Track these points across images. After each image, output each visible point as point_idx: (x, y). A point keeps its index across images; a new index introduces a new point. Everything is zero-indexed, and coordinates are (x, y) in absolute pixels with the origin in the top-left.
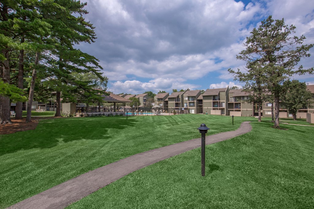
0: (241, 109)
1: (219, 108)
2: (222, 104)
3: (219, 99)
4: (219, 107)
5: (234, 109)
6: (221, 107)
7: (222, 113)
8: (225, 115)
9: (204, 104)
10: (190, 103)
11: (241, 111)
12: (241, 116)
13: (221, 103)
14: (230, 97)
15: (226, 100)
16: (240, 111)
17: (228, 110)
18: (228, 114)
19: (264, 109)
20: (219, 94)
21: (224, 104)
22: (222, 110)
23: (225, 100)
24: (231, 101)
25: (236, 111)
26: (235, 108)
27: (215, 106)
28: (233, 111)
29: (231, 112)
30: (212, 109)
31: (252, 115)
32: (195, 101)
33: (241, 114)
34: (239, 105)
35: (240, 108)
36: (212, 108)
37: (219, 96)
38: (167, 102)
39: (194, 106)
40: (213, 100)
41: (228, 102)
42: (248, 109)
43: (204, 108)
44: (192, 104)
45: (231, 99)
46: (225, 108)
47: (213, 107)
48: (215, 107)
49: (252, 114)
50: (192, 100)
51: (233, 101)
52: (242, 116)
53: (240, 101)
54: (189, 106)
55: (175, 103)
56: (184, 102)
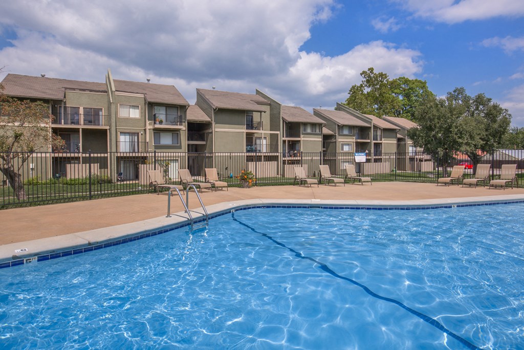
30: (245, 159)
36: (244, 154)
39: (178, 147)
43: (220, 154)
44: (166, 140)
46: (278, 155)
50: (168, 123)
53: (299, 137)
54: (153, 145)
55: (52, 128)
56: (120, 127)
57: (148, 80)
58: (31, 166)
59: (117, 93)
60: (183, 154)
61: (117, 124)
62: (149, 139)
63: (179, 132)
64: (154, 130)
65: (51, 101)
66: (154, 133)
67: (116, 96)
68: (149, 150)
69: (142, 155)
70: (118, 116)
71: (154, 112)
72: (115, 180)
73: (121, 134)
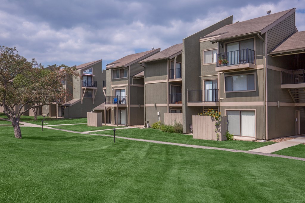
10: (229, 75)
32: (261, 65)
38: (141, 81)
39: (253, 94)
50: (241, 61)
54: (225, 92)
55: (169, 82)
56: (204, 76)
58: (158, 114)
59: (201, 40)
60: (261, 103)
61: (202, 72)
62: (220, 85)
63: (255, 73)
64: (226, 74)
65: (168, 61)
66: (226, 77)
67: (201, 44)
68: (220, 98)
69: (214, 104)
70: (203, 64)
71: (226, 51)
72: (184, 131)
73: (206, 83)
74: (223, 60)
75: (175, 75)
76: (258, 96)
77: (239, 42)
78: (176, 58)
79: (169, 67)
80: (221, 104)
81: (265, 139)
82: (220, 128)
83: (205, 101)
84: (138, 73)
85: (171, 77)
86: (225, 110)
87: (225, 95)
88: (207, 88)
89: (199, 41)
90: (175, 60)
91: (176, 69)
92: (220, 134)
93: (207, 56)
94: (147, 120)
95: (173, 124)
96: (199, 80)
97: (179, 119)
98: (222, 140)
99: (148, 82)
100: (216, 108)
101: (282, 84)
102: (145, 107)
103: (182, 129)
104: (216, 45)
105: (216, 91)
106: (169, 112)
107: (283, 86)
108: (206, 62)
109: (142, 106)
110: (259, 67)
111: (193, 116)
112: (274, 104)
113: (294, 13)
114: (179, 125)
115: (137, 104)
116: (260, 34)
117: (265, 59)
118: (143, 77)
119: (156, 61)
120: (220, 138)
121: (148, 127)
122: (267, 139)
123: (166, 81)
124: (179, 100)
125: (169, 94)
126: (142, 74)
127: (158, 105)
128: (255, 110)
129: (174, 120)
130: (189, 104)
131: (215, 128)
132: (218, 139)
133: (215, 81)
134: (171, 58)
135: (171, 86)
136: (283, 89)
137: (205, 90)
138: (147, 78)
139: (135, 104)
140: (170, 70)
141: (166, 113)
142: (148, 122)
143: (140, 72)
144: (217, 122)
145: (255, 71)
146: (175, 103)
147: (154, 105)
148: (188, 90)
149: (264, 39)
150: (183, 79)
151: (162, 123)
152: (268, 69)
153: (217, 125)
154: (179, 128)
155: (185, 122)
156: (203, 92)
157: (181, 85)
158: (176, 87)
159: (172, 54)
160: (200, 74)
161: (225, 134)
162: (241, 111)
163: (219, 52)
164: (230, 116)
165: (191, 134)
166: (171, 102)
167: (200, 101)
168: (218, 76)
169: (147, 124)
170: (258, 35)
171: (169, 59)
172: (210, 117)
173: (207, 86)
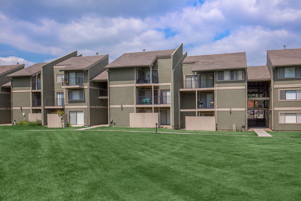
0: (216, 110)
1: (153, 106)
2: (164, 94)
3: (156, 79)
4: (156, 103)
5: (197, 110)
6: (162, 103)
7: (163, 121)
8: (170, 127)
9: (112, 96)
10: (71, 91)
11: (216, 114)
12: (215, 130)
13: (162, 91)
14: (187, 76)
15: (173, 81)
16: (211, 114)
17: (181, 112)
18: (180, 125)
19: (276, 109)
20: (155, 63)
21: (168, 94)
22: (164, 111)
23: (170, 82)
24: (188, 84)
25: (202, 114)
26: (198, 108)
27: (144, 100)
28: (193, 114)
29: (187, 118)
30: (135, 109)
31: (244, 127)
33: (217, 125)
34: (209, 97)
35: (213, 106)
36: (134, 106)
37: (155, 71)
38: (8, 89)
39: (82, 101)
40: (138, 82)
41: (181, 90)
42: (233, 109)
43: (113, 106)
44: (76, 96)
45: (188, 79)
46: (170, 106)
47: (139, 102)
48: (143, 103)
49: (243, 124)
50: (77, 84)
51: (194, 86)
52: (217, 130)
53: (213, 86)
54: (68, 100)
55: (32, 92)
56: (56, 90)
57: (97, 54)
58: (24, 114)
59: (54, 67)
60: (86, 107)
61: (55, 87)
62: (65, 96)
63: (83, 90)
64: (68, 90)
65: (31, 77)
66: (68, 92)
67: (54, 69)
68: (65, 104)
69: (61, 107)
70: (55, 82)
71: (69, 77)
72: (43, 124)
73: (58, 94)
74: (67, 81)
75: (36, 88)
76: (85, 103)
77: (76, 72)
78: (37, 75)
79: (32, 82)
80: (66, 107)
81: (88, 125)
82: (64, 120)
83: (57, 105)
84: (5, 83)
85: (34, 88)
86: (68, 110)
87: (68, 102)
88: (58, 97)
89: (53, 67)
90: (37, 77)
91: (37, 83)
92: (63, 123)
93: (58, 77)
94: (14, 119)
95: (35, 120)
96: (53, 92)
97: (39, 117)
98: (65, 127)
99: (15, 91)
100: (63, 110)
101: (99, 96)
102: (12, 110)
103: (41, 123)
104: (63, 73)
105: (63, 99)
106: (33, 113)
107: (100, 98)
108: (58, 81)
109: (9, 109)
110: (86, 87)
111: (48, 114)
112: (94, 107)
113: (108, 57)
114: (39, 121)
115: (4, 108)
116: (85, 70)
117: (88, 83)
118: (10, 87)
119: (22, 76)
120: (64, 126)
121: (15, 124)
122: (89, 125)
123: (30, 91)
124: (39, 104)
125: (32, 101)
126: (9, 84)
127: (23, 108)
128: (83, 110)
129: (35, 118)
130: (46, 107)
131: (61, 121)
132: (63, 127)
133: (62, 93)
134: (33, 76)
135: (34, 95)
136: (100, 99)
137: (57, 99)
138: (14, 88)
139: (3, 108)
140: (32, 83)
141: (30, 113)
142: (15, 121)
143: (7, 83)
144: (62, 117)
145: (83, 89)
146: (37, 106)
147: (20, 108)
148: (45, 98)
149: (88, 73)
150: (41, 91)
151: (27, 120)
152: (90, 89)
153: (62, 119)
154: (39, 122)
155: (43, 118)
156: (56, 100)
157: (41, 94)
158: (37, 96)
159: (34, 73)
160: (54, 88)
161: (66, 124)
162: (77, 111)
163: (65, 76)
164: (71, 114)
165: (47, 126)
166: (33, 105)
167: (54, 105)
168: (64, 90)
169: (14, 122)
170: (84, 70)
171: (32, 76)
172: (58, 114)
173: (58, 96)
